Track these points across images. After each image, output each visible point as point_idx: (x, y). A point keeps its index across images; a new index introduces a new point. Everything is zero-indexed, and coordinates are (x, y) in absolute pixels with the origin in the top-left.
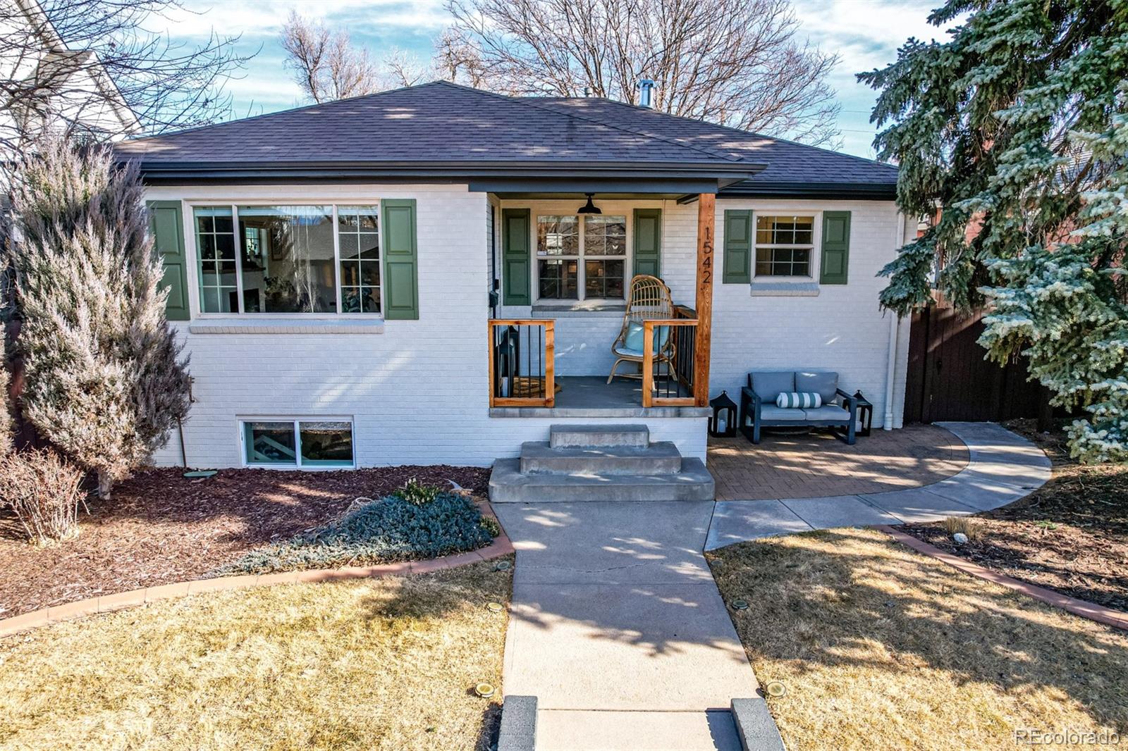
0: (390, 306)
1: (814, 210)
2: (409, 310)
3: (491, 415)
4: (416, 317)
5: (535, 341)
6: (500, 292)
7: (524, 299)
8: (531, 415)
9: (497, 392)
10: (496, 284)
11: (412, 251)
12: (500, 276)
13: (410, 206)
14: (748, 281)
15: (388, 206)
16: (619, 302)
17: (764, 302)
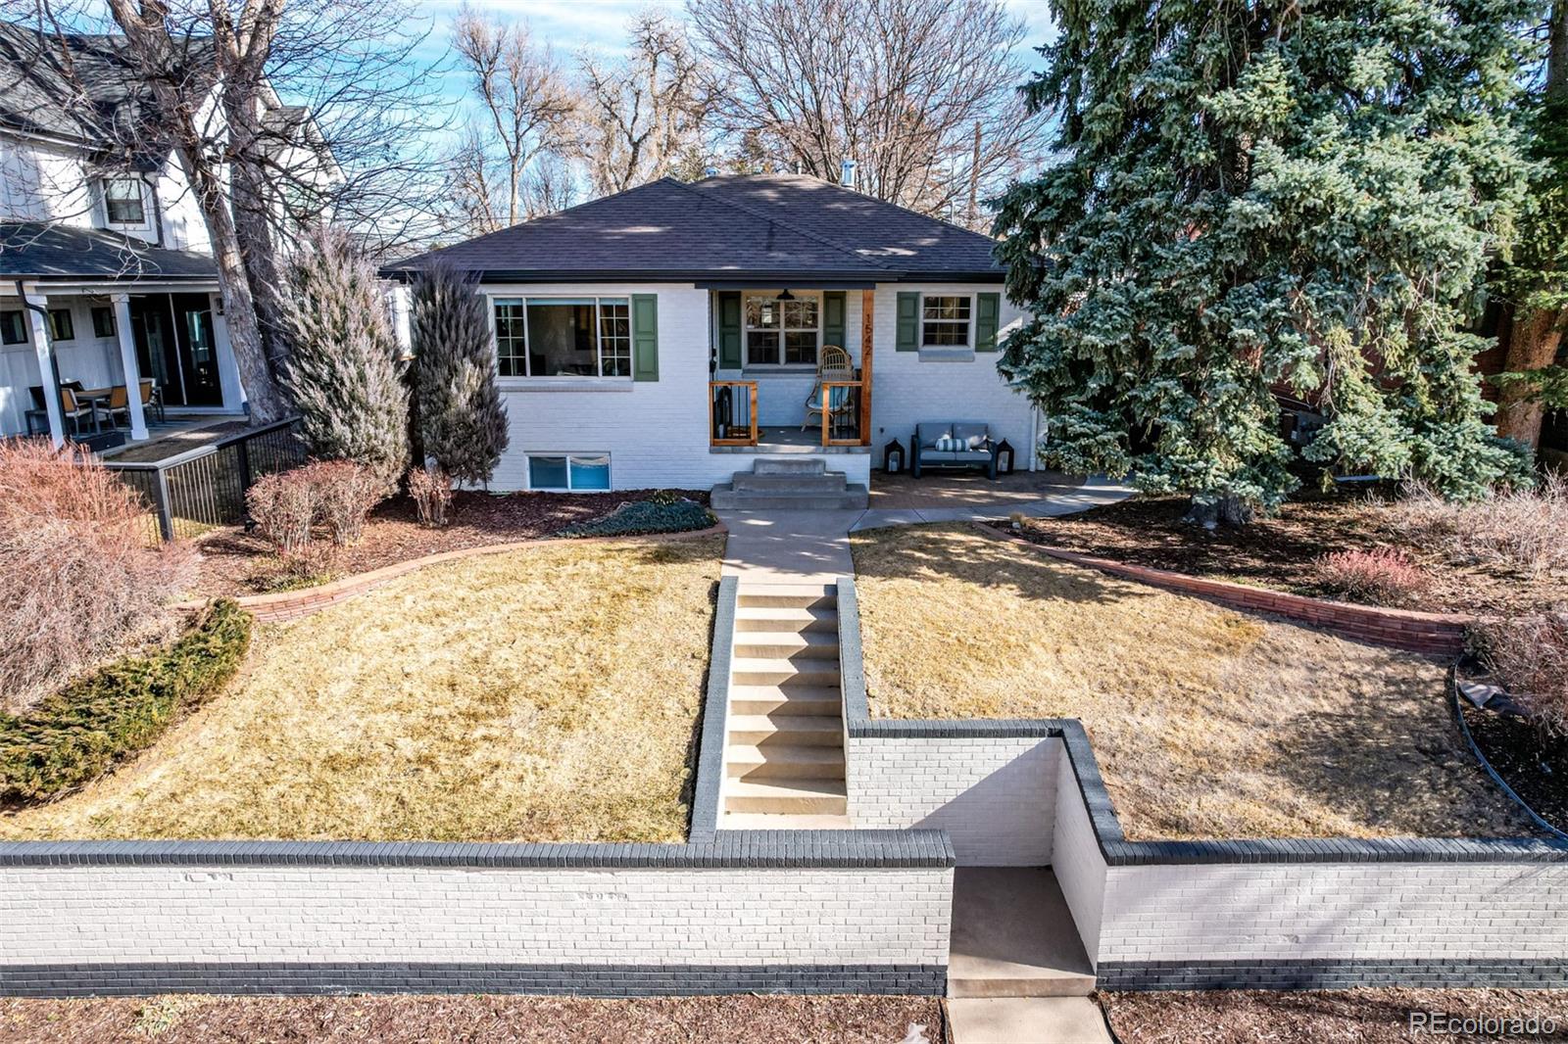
0: (638, 371)
1: (972, 291)
2: (651, 374)
3: (711, 452)
4: (656, 379)
5: (743, 397)
6: (717, 359)
7: (737, 364)
8: (740, 452)
9: (716, 434)
10: (714, 353)
11: (654, 332)
12: (717, 347)
13: (653, 299)
14: (916, 350)
15: (637, 298)
16: (812, 366)
17: (928, 366)
